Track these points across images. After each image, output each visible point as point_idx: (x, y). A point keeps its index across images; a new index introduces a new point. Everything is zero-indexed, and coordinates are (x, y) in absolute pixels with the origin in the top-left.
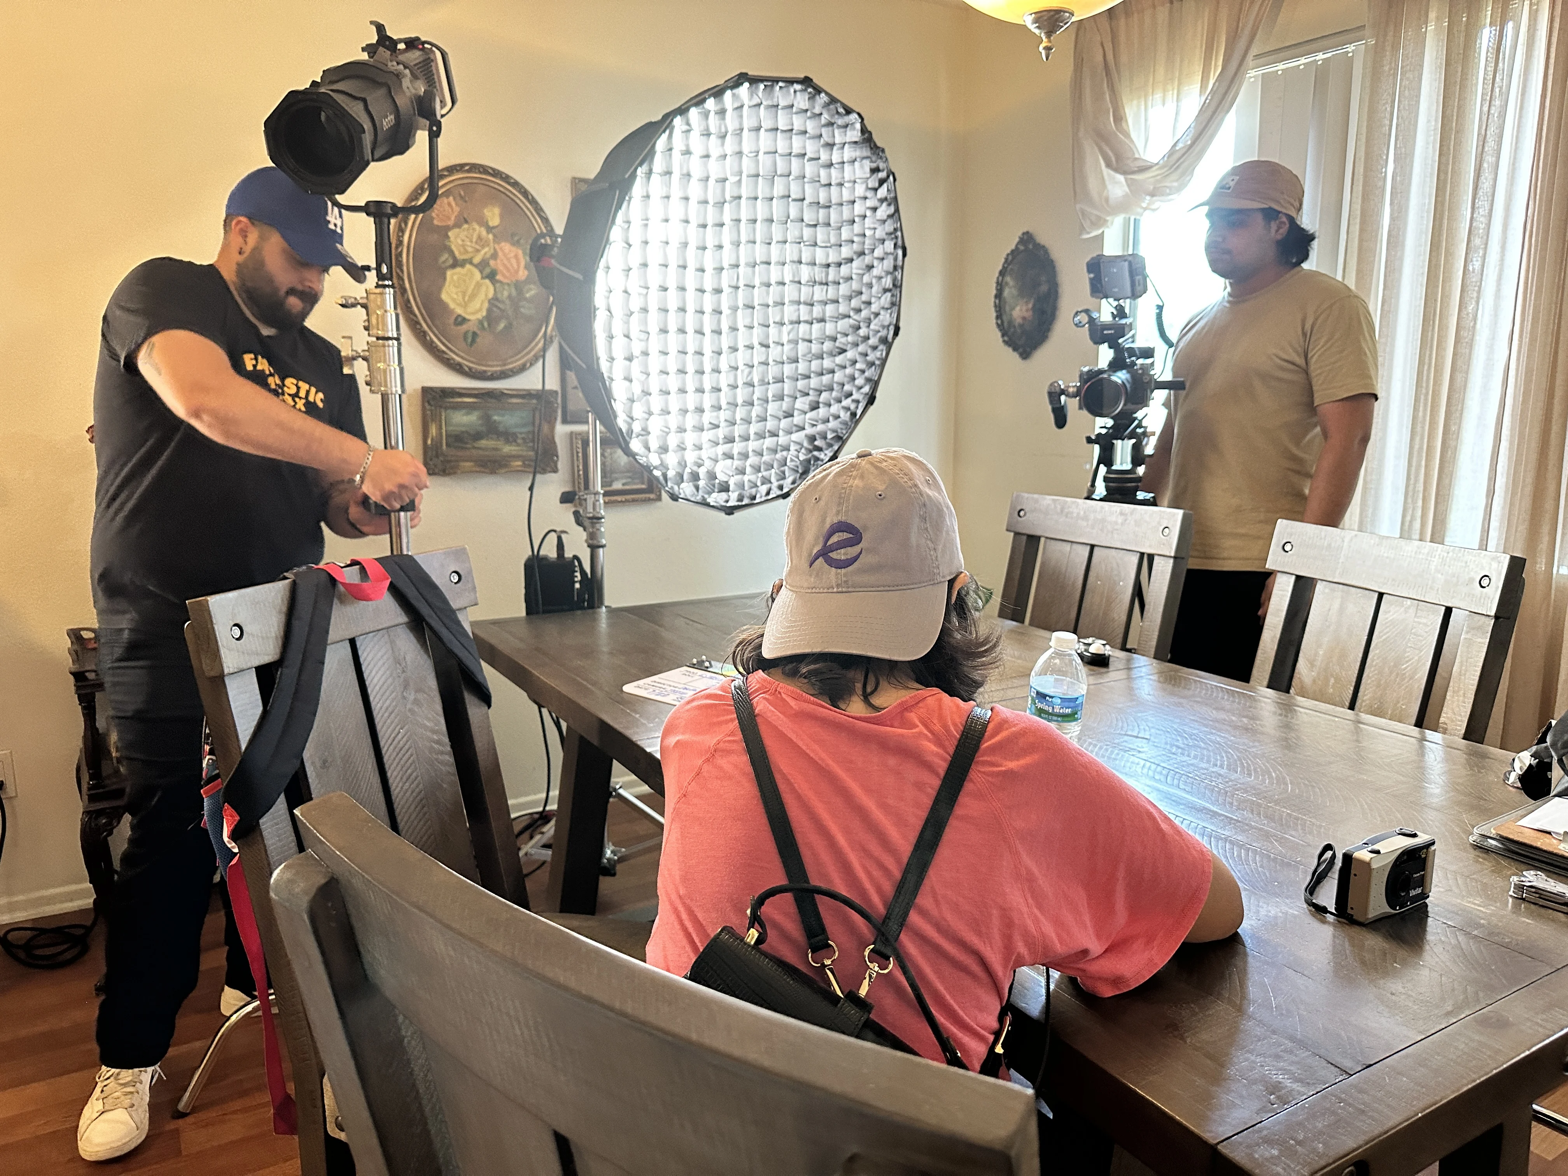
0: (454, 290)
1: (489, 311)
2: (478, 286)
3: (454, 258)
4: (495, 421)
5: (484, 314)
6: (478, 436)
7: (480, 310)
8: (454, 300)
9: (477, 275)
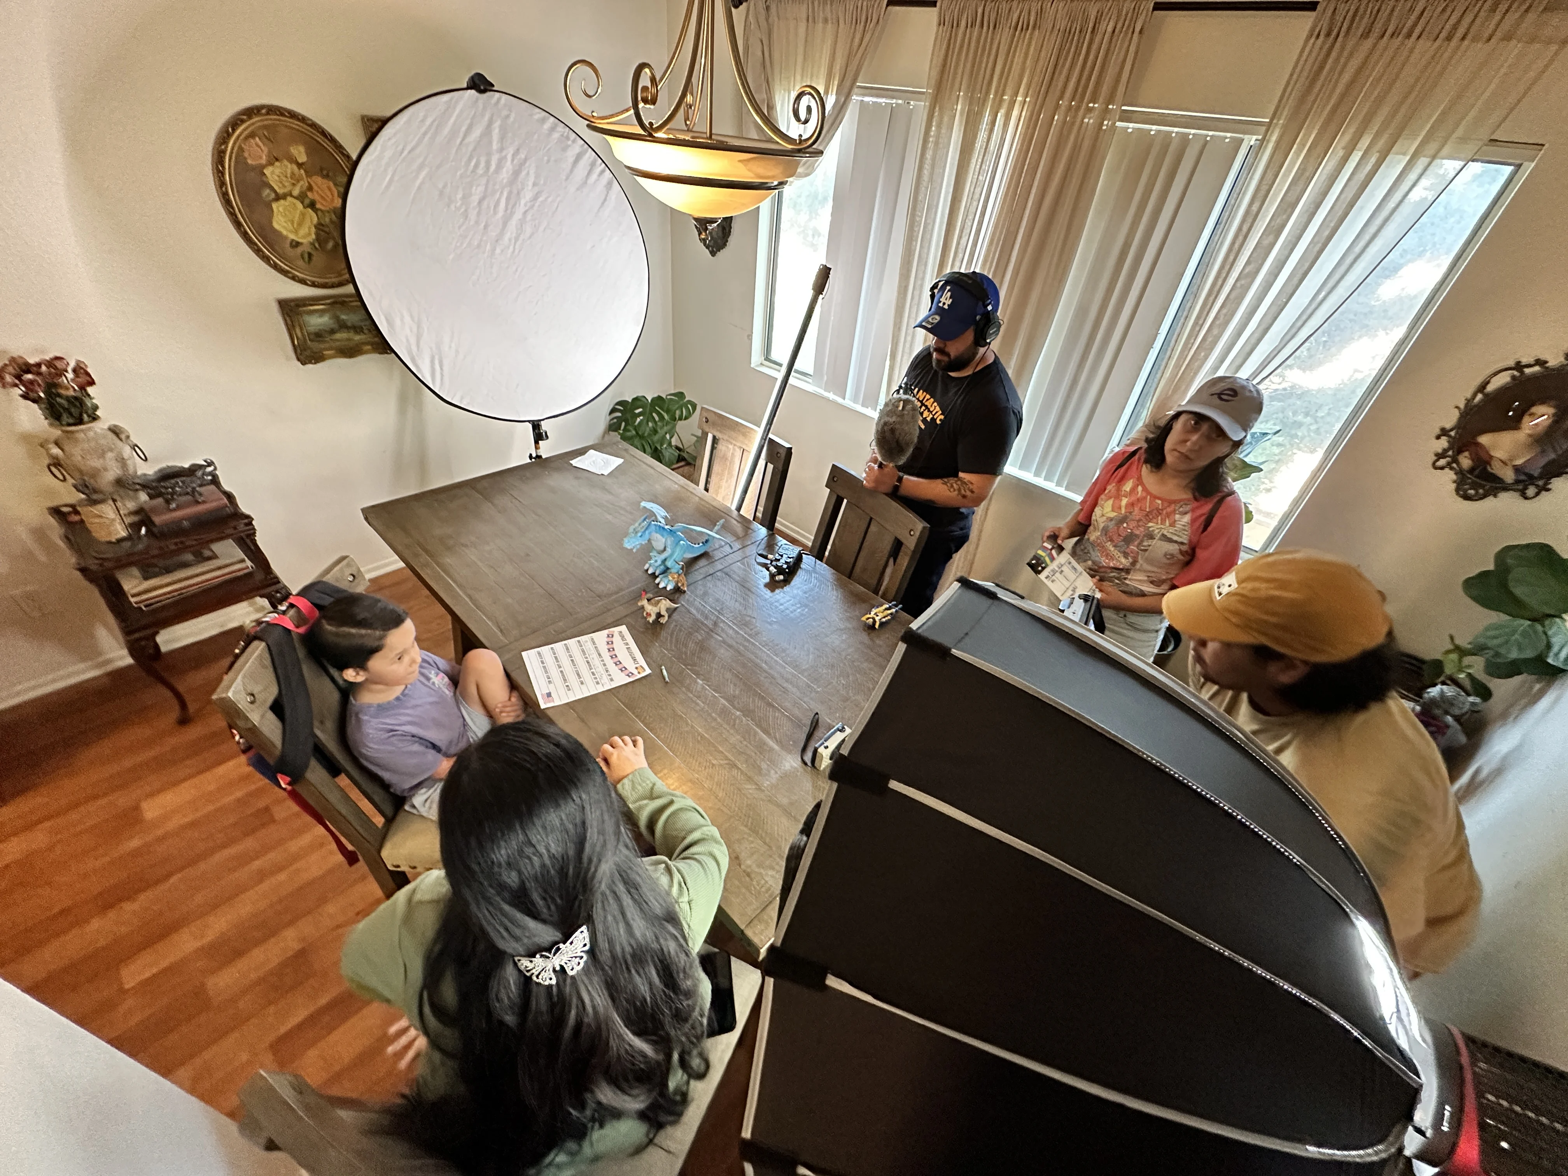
0: (283, 220)
1: (317, 234)
2: (303, 215)
3: (275, 192)
4: (343, 320)
5: (314, 236)
6: (332, 332)
7: (310, 234)
8: (284, 227)
9: (300, 206)
